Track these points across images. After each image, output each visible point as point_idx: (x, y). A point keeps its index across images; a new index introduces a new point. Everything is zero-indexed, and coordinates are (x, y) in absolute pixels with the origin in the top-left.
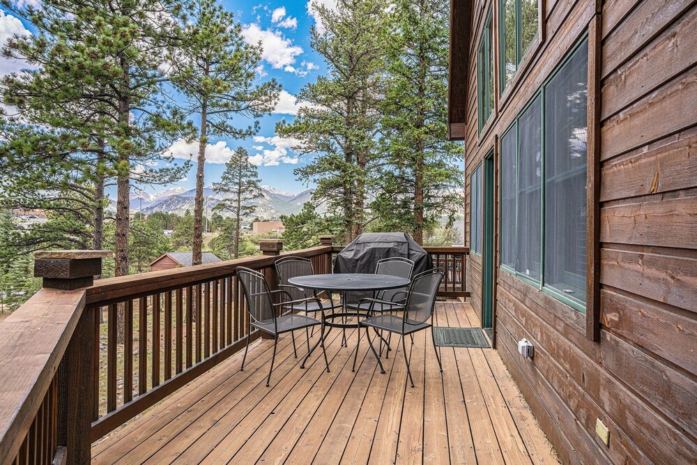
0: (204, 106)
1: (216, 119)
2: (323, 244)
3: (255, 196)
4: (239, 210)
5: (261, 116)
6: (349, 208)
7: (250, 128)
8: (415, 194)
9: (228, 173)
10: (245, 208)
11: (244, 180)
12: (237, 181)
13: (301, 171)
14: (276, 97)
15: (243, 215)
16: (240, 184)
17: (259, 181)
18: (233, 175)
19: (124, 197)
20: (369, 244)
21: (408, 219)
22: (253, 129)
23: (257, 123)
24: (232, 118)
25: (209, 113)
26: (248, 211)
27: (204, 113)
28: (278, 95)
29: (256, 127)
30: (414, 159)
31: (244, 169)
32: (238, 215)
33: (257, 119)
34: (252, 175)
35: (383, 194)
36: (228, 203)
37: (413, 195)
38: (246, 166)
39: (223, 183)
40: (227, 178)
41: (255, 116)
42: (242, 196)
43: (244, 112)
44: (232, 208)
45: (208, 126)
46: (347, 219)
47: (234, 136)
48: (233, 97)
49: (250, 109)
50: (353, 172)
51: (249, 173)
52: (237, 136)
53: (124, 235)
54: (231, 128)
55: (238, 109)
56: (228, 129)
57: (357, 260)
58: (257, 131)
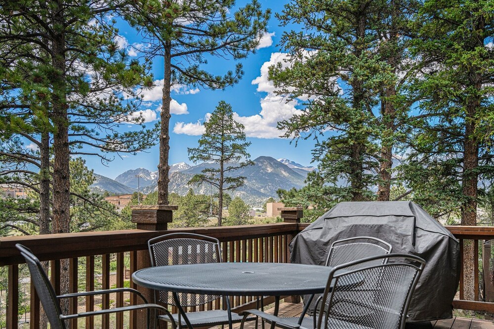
0: (168, 47)
1: (185, 63)
2: (286, 220)
3: (243, 165)
4: (222, 182)
5: (244, 56)
6: (357, 175)
7: (230, 74)
8: (464, 153)
9: (207, 135)
10: (229, 180)
11: (228, 143)
12: (219, 145)
13: (288, 124)
14: (262, 28)
15: (228, 189)
16: (222, 150)
17: (247, 144)
18: (214, 138)
19: (62, 164)
20: (346, 219)
21: (454, 191)
22: (234, 75)
23: (239, 66)
24: (206, 62)
25: (174, 56)
26: (234, 184)
27: (168, 56)
28: (265, 24)
29: (238, 71)
30: (461, 99)
31: (227, 129)
32: (221, 189)
33: (239, 61)
34: (238, 137)
35: (413, 155)
36: (208, 174)
37: (460, 155)
38: (231, 125)
39: (202, 148)
40: (206, 142)
41: (235, 57)
42: (226, 165)
43: (220, 51)
44: (213, 181)
45: (174, 72)
46: (354, 190)
47: (211, 86)
48: (205, 32)
49: (228, 46)
50: (360, 122)
51: (233, 135)
52: (214, 85)
53: (63, 212)
54: (206, 75)
55: (213, 48)
56: (203, 76)
57: (327, 244)
58: (239, 77)
